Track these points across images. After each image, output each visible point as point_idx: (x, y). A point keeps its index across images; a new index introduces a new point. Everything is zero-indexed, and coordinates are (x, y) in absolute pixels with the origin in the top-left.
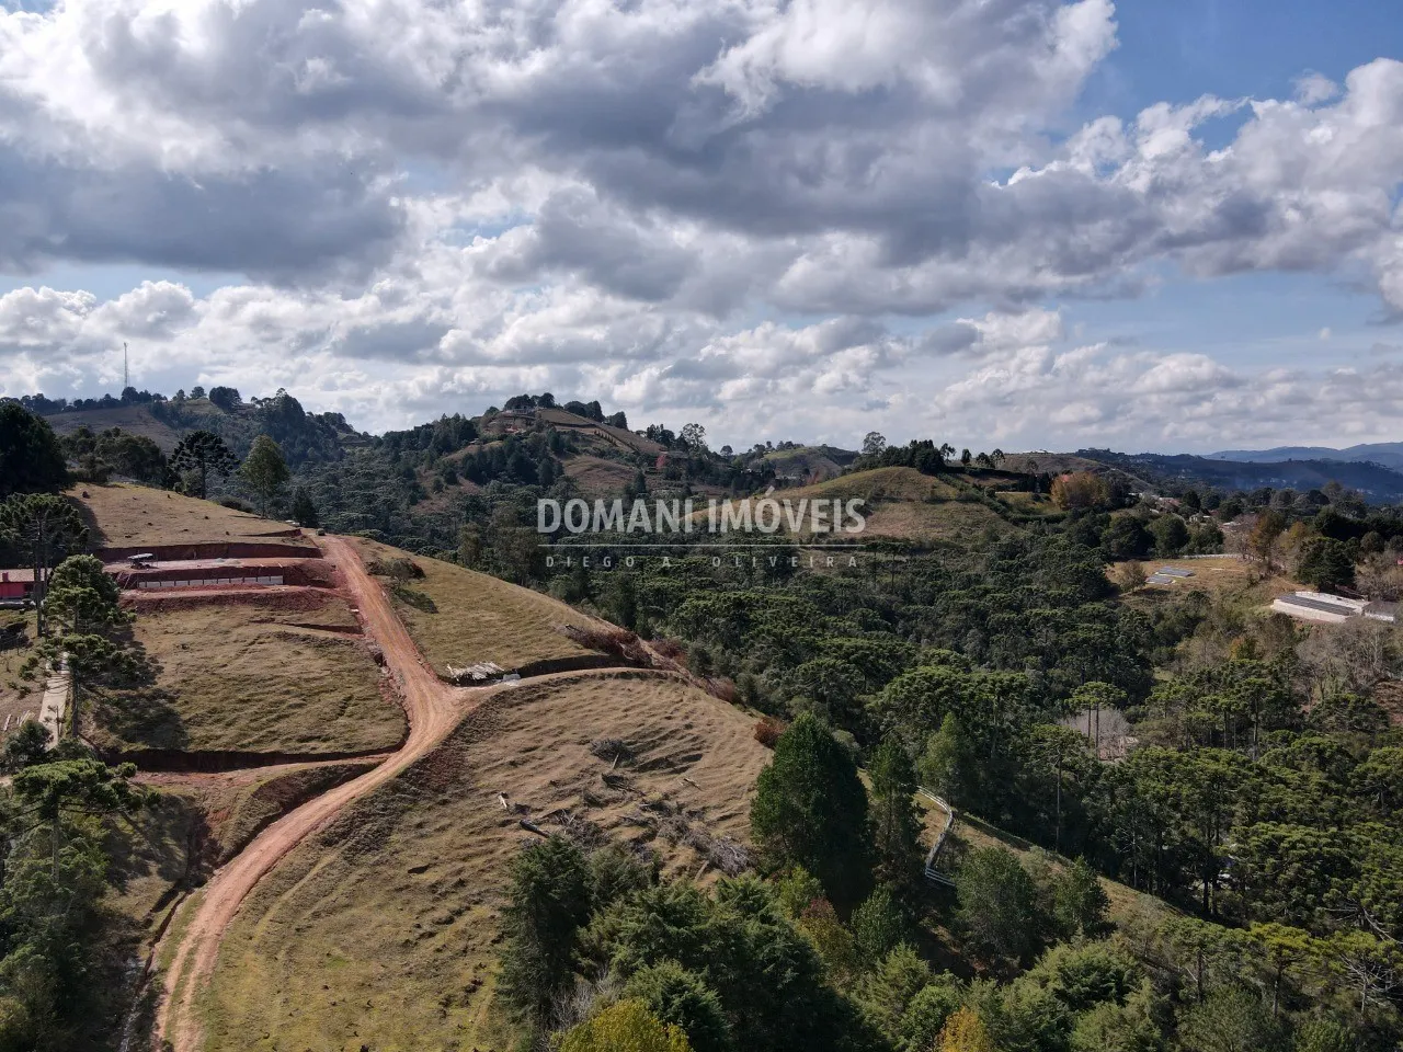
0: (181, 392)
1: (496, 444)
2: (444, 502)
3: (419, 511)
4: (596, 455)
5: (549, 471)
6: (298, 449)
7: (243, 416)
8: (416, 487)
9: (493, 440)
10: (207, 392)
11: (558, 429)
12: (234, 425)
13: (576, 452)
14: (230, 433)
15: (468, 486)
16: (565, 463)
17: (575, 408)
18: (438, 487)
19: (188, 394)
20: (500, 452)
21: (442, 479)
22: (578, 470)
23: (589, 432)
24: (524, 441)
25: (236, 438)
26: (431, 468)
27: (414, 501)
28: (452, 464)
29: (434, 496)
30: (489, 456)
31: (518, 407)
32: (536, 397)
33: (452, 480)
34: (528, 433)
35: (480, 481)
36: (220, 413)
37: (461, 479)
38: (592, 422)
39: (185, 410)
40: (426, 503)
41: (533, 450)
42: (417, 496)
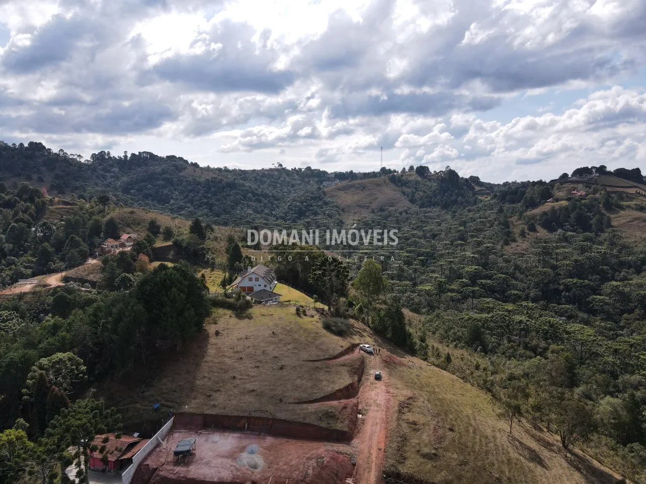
0: (404, 168)
1: (564, 203)
2: (525, 245)
3: (509, 249)
4: (637, 209)
5: (600, 222)
6: (454, 198)
7: (430, 180)
8: (508, 234)
9: (562, 200)
10: (415, 168)
11: (609, 189)
12: (425, 185)
13: (622, 208)
14: (422, 189)
15: (542, 233)
16: (612, 216)
17: (621, 173)
18: (523, 234)
19: (407, 169)
20: (566, 208)
21: (526, 227)
22: (623, 221)
23: (632, 191)
24: (583, 201)
25: (425, 192)
26: (520, 219)
27: (507, 243)
28: (533, 217)
29: (520, 240)
30: (558, 212)
31: (581, 175)
32: (594, 167)
33: (532, 229)
34: (587, 195)
35: (551, 230)
36: (419, 179)
37: (538, 228)
38: (636, 184)
39: (404, 178)
40: (514, 245)
41: (590, 207)
42: (509, 238)
